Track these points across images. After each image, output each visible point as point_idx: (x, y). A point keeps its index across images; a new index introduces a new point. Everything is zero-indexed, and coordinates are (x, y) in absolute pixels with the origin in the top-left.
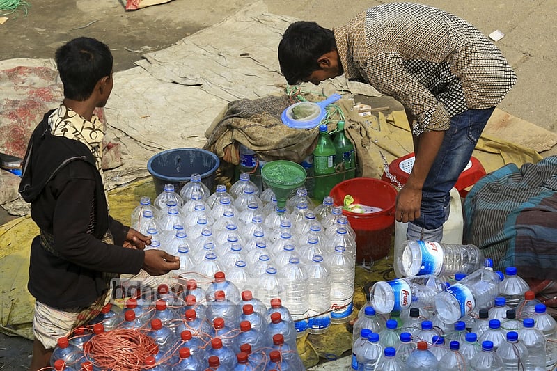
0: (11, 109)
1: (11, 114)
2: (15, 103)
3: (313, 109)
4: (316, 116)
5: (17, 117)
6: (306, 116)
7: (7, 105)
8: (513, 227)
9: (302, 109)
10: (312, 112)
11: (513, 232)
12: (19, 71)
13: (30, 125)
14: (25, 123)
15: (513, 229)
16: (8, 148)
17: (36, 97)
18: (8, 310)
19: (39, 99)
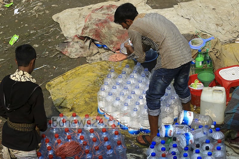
0: (97, 22)
1: (96, 24)
2: (100, 20)
3: (199, 42)
4: (200, 45)
5: (98, 26)
6: (197, 44)
7: (97, 21)
8: (236, 109)
9: (195, 42)
10: (199, 43)
11: (235, 111)
12: (112, 7)
13: (102, 29)
14: (101, 28)
15: (236, 110)
16: (93, 36)
17: (108, 19)
18: (63, 100)
19: (109, 20)
